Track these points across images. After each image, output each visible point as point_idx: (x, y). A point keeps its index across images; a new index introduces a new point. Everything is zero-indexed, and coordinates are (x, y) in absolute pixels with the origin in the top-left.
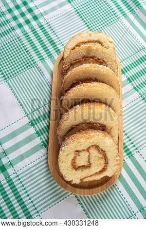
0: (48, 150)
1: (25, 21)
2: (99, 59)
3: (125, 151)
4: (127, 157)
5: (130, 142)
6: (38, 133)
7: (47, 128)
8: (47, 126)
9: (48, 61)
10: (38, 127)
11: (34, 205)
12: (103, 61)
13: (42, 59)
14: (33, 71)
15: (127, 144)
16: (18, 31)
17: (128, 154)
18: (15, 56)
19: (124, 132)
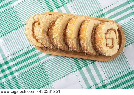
0: (97, 61)
1: (9, 70)
2: (50, 26)
3: (102, 17)
4: (105, 16)
5: (97, 13)
6: (86, 65)
7: (83, 60)
8: (82, 60)
9: (40, 56)
10: (83, 65)
11: (126, 70)
12: (51, 23)
13: (38, 60)
14: (45, 67)
15: (98, 15)
16: (16, 74)
17: (104, 16)
18: (34, 77)
19: (90, 16)
